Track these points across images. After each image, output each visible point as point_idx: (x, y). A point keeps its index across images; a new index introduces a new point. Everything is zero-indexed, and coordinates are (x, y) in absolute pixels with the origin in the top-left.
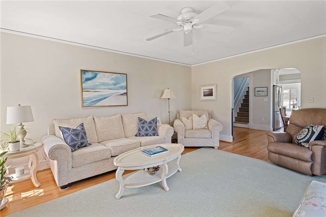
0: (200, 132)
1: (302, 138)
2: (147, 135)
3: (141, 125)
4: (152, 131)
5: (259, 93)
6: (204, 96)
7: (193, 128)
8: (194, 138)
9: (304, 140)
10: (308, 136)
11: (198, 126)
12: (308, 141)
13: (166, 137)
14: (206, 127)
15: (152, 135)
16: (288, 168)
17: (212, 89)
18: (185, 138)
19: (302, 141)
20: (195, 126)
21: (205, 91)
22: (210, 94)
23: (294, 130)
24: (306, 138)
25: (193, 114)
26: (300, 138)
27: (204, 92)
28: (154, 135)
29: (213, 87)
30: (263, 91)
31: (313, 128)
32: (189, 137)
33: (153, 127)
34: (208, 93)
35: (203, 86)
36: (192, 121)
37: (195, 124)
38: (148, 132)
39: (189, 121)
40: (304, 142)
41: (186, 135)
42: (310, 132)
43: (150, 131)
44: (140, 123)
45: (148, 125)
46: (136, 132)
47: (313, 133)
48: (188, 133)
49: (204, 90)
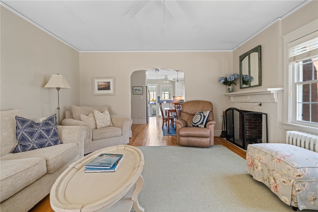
0: (111, 130)
1: (198, 121)
2: (41, 146)
3: (27, 130)
4: (52, 137)
5: (136, 91)
6: (99, 89)
7: (98, 127)
8: (104, 138)
9: (200, 123)
10: (202, 119)
11: (103, 125)
12: (202, 123)
13: (79, 143)
14: (111, 124)
15: (52, 143)
16: (195, 146)
17: (109, 83)
18: (92, 140)
19: (198, 124)
20: (99, 125)
21: (100, 84)
22: (107, 87)
23: (187, 117)
24: (201, 121)
25: (95, 110)
26: (196, 122)
27: (98, 85)
28: (56, 143)
29: (111, 81)
30: (139, 90)
31: (204, 113)
32: (99, 138)
33: (53, 131)
34: (104, 86)
35: (97, 78)
36: (94, 118)
37: (99, 122)
38: (45, 140)
39: (92, 119)
40: (200, 124)
41: (94, 137)
42: (203, 116)
43: (48, 138)
44: (24, 127)
45: (44, 128)
46: (13, 144)
47: (205, 117)
48: (96, 134)
49: (98, 82)
